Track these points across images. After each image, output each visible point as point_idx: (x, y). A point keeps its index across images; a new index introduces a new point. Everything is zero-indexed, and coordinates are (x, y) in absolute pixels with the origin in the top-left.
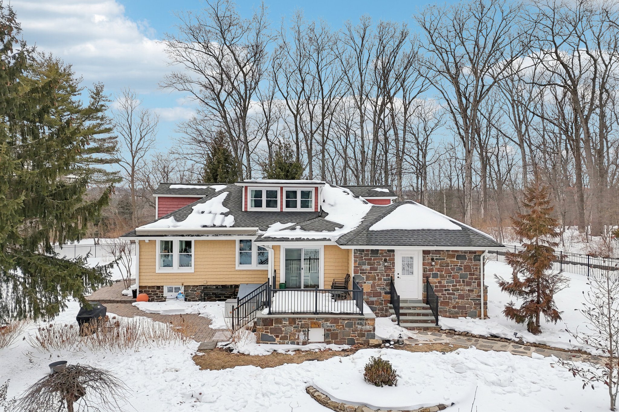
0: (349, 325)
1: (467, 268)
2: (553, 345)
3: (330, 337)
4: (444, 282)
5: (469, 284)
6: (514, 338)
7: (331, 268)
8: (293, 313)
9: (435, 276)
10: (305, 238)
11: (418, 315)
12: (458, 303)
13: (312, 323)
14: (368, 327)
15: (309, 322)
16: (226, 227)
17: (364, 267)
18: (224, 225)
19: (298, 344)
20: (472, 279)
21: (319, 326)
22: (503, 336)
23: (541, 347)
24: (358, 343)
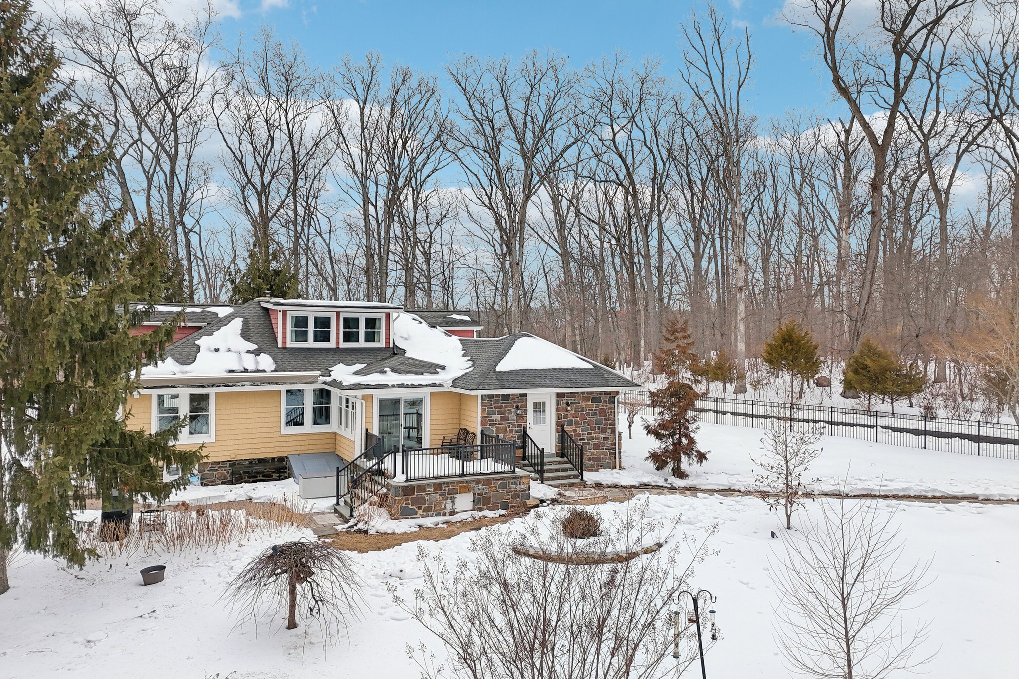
0: (503, 486)
1: (602, 412)
2: (703, 487)
3: (480, 502)
4: (579, 431)
5: (603, 431)
6: (665, 485)
7: (440, 422)
8: (436, 478)
9: (570, 423)
10: (410, 383)
11: (557, 470)
12: (592, 454)
13: (461, 487)
14: (523, 487)
15: (457, 486)
16: (264, 371)
17: (493, 417)
18: (261, 368)
19: (444, 515)
20: (606, 424)
21: (469, 491)
22: (653, 484)
23: (693, 490)
24: (512, 507)
